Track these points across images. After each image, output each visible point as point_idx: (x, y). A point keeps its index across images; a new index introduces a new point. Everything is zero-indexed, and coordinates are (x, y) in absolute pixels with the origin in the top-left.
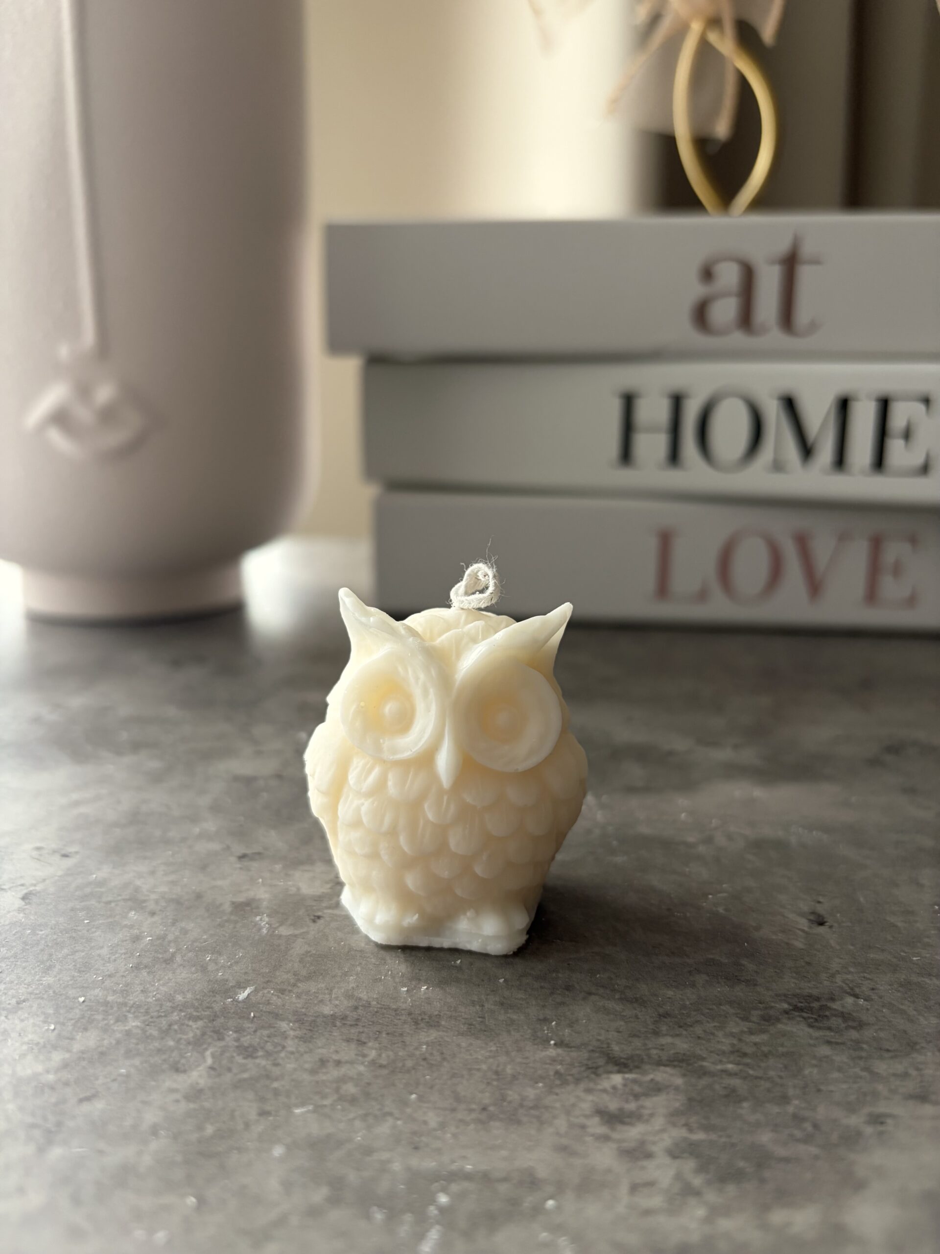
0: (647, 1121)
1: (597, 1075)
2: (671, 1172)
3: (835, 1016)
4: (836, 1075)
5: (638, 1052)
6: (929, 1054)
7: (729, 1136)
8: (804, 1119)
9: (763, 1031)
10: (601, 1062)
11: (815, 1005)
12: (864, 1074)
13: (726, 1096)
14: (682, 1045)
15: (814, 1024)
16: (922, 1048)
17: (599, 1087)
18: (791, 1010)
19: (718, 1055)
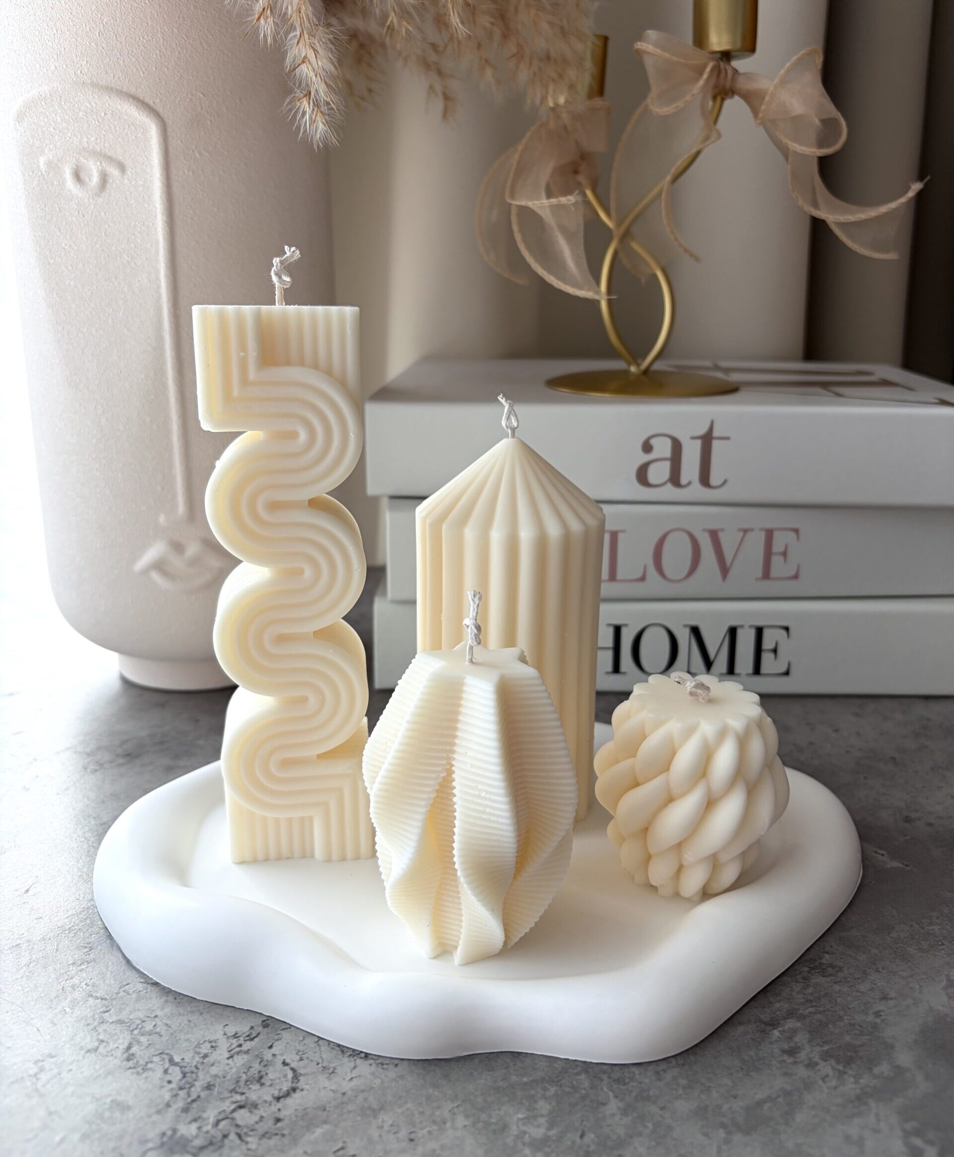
0: (803, 1048)
1: (768, 1034)
2: (830, 1068)
3: (828, 967)
4: (849, 998)
5: (773, 1016)
6: (873, 975)
7: (836, 1044)
8: (854, 1025)
9: (808, 986)
10: (763, 1026)
11: (817, 964)
12: (858, 994)
13: (820, 1025)
14: (786, 1006)
15: (825, 974)
16: (869, 972)
17: (773, 1040)
18: (811, 970)
19: (802, 1005)
